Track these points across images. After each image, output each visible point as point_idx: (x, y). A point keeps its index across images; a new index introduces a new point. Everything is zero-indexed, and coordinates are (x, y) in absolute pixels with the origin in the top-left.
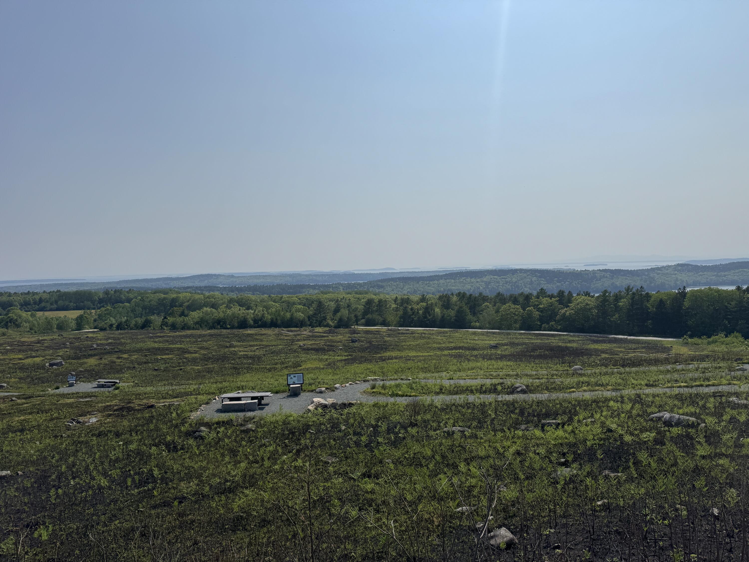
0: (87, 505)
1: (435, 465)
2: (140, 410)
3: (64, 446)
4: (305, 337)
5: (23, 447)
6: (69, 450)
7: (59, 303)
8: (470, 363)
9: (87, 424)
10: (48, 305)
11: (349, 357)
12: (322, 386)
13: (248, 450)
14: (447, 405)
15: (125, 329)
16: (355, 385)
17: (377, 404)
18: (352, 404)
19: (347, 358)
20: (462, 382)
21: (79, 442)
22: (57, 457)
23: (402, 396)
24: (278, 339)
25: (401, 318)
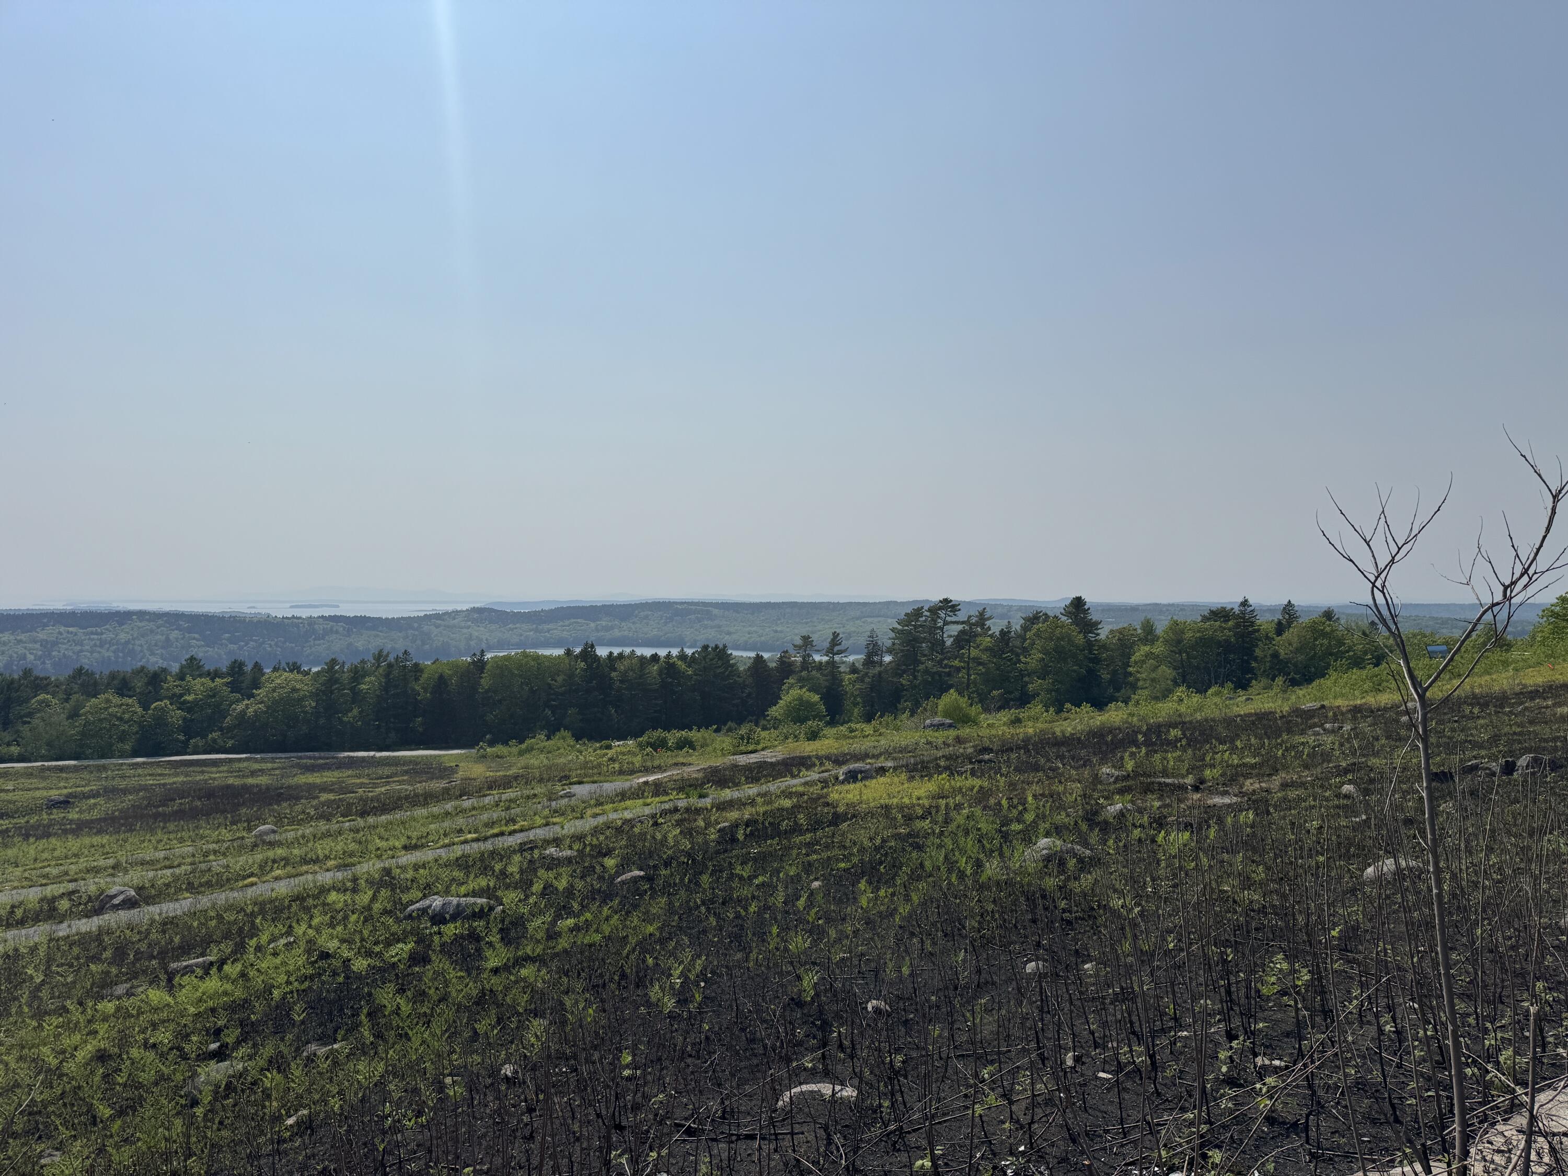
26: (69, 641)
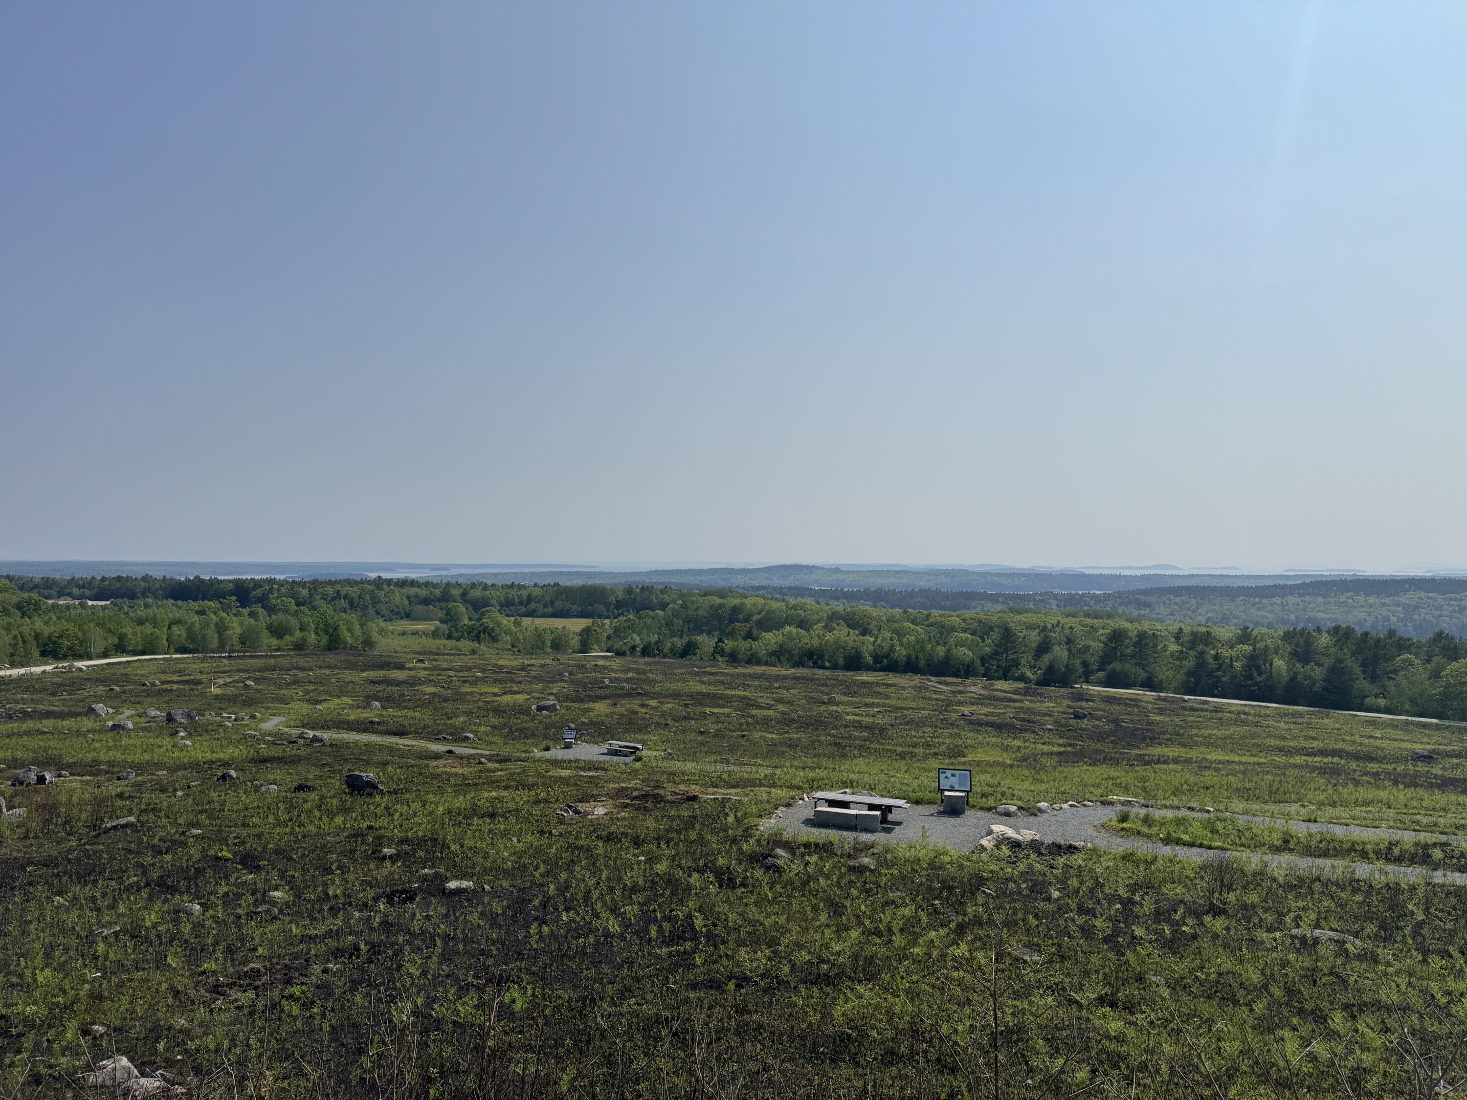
0: (586, 962)
1: (1269, 1007)
2: (675, 802)
3: (553, 850)
4: (974, 698)
5: (492, 844)
6: (561, 858)
7: (556, 604)
8: (1361, 789)
9: (590, 817)
10: (540, 607)
11: (1069, 749)
12: (1009, 802)
13: (863, 907)
14: (1301, 879)
15: (654, 656)
16: (1082, 809)
17: (1132, 854)
18: (1076, 848)
19: (1062, 749)
20: (1339, 832)
21: (576, 847)
22: (542, 868)
23: (1191, 845)
24: (918, 697)
25: (1189, 674)
26: (1429, 606)
